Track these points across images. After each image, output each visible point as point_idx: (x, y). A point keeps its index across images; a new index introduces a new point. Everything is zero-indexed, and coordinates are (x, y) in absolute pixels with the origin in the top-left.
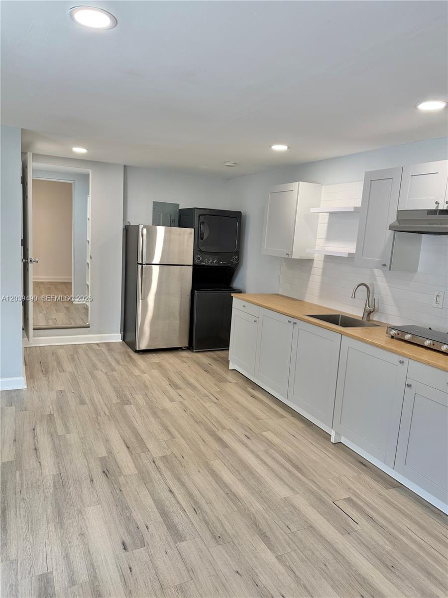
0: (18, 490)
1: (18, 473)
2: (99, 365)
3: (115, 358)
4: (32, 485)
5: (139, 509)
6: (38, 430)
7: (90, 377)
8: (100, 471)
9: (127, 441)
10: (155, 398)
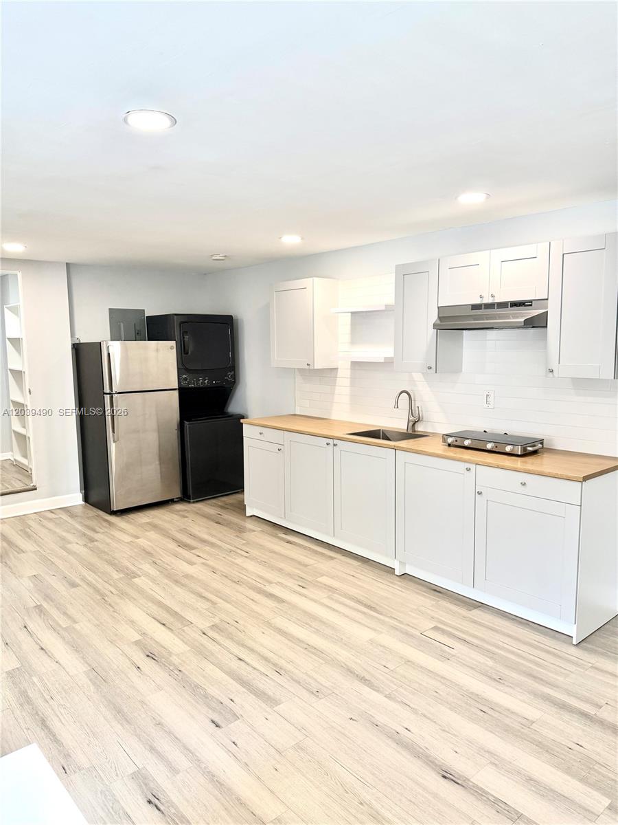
0: (48, 697)
1: (35, 679)
2: (69, 537)
3: (85, 525)
4: (63, 688)
5: (212, 685)
6: (31, 626)
7: (65, 553)
8: (143, 656)
9: (159, 618)
10: (167, 564)
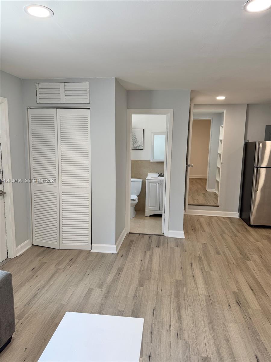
0: (186, 299)
1: (185, 288)
2: (226, 231)
3: (235, 228)
4: (193, 298)
6: (193, 264)
7: (221, 238)
8: (234, 300)
9: (251, 285)
10: (267, 259)
